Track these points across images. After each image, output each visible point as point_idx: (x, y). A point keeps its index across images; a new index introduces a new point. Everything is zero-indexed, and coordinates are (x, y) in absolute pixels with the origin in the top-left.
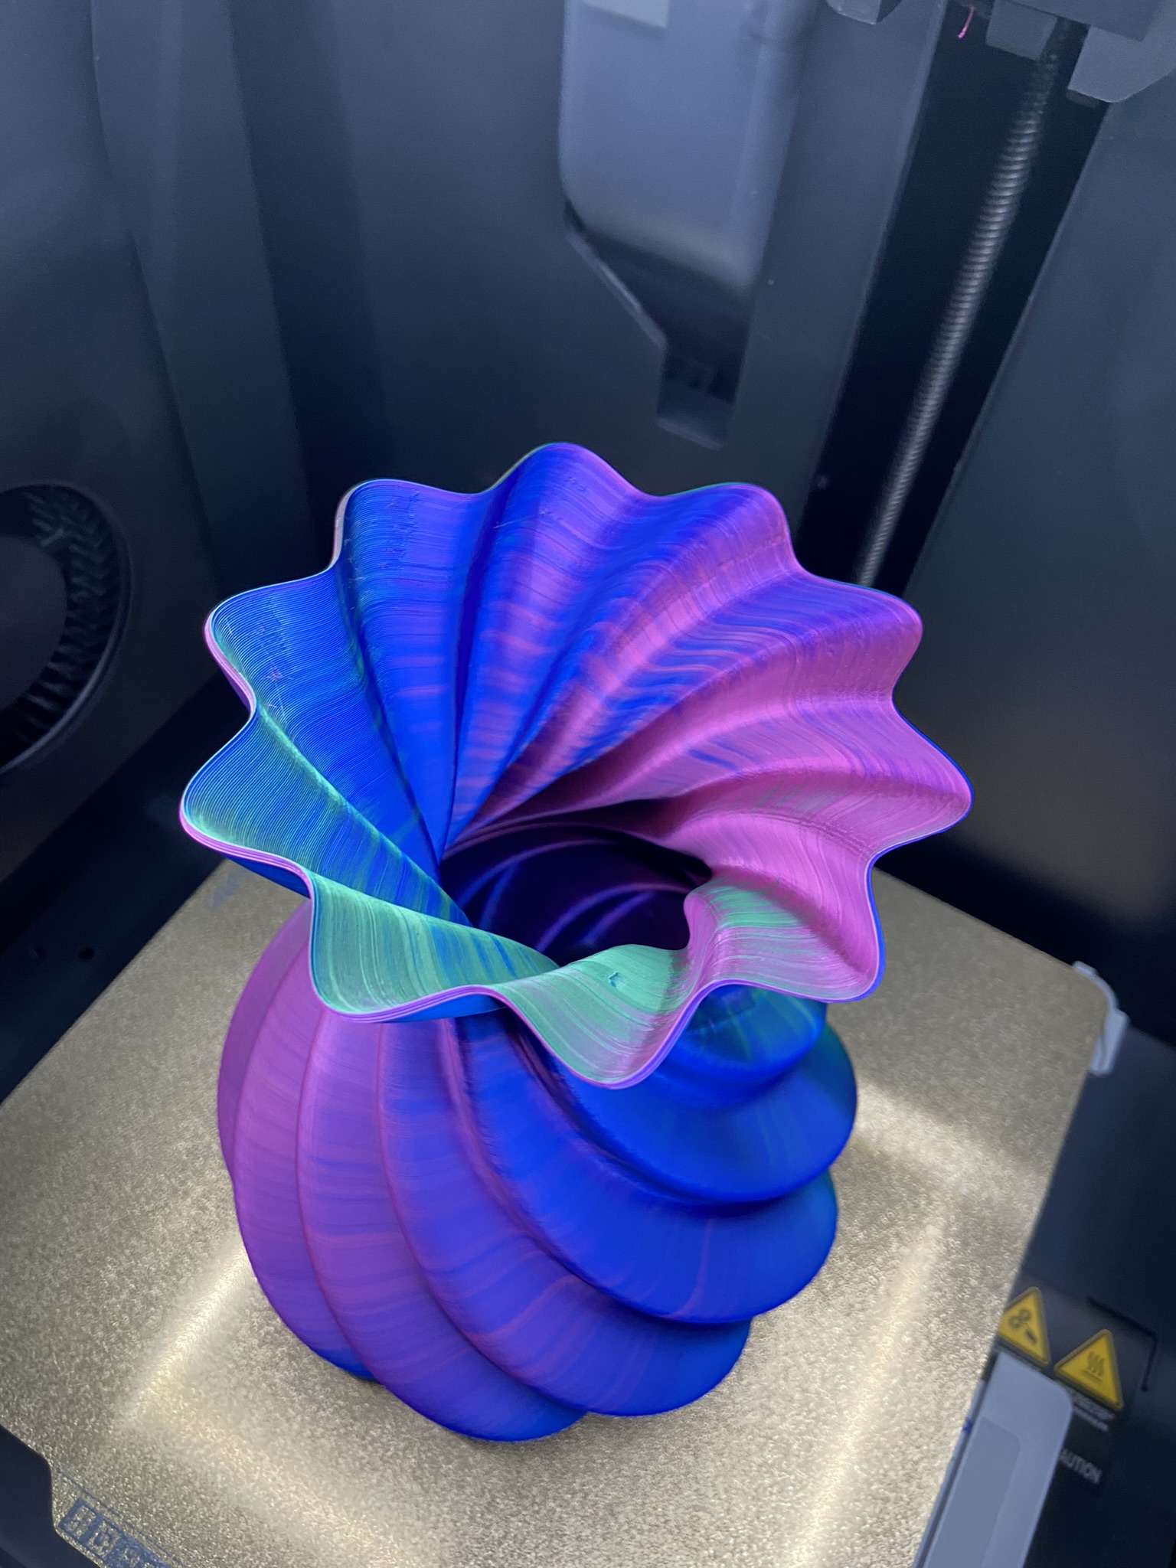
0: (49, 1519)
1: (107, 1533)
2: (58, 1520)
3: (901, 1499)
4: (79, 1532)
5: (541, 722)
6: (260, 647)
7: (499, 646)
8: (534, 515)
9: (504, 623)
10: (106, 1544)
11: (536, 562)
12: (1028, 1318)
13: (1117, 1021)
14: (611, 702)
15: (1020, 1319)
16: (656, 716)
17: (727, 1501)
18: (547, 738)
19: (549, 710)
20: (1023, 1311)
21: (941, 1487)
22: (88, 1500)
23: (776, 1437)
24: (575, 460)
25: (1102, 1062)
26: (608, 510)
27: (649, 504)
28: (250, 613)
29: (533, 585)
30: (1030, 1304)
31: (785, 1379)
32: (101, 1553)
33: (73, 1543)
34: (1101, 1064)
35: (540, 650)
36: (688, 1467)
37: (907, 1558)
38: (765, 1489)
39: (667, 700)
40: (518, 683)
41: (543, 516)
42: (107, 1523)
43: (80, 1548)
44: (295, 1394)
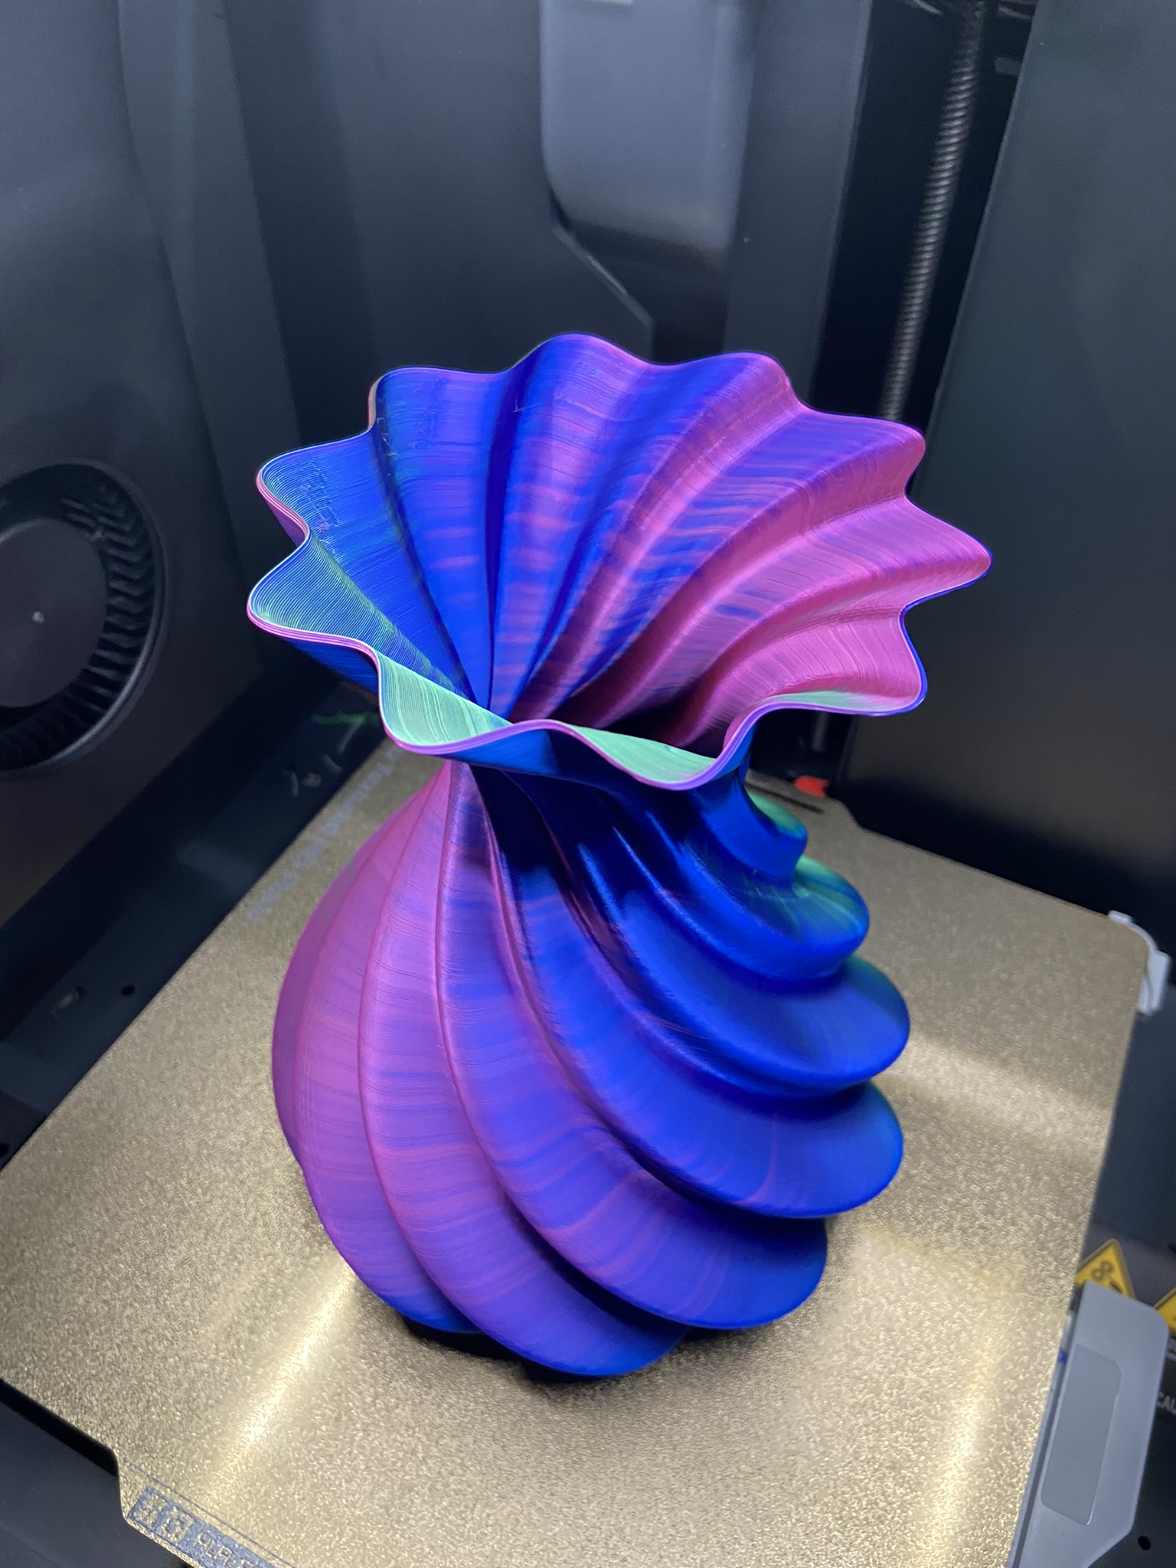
0: (118, 1509)
1: (178, 1519)
2: (128, 1508)
3: (1004, 1430)
4: (149, 1522)
5: (569, 611)
6: (308, 501)
7: (524, 526)
8: (550, 402)
9: (527, 505)
10: (178, 1529)
11: (554, 443)
12: (1111, 1269)
13: (1159, 963)
14: (638, 575)
15: (1102, 1271)
16: (678, 588)
17: (822, 1445)
18: (578, 626)
19: (577, 594)
20: (1104, 1263)
21: (1044, 1417)
22: (157, 1488)
23: (865, 1377)
24: (583, 348)
25: (1150, 998)
26: (620, 386)
27: (659, 374)
28: (295, 471)
29: (555, 465)
30: (1111, 1255)
31: (868, 1319)
32: (173, 1539)
33: (143, 1531)
34: (1150, 1002)
35: (568, 526)
36: (778, 1412)
37: (1017, 1489)
38: (860, 1430)
39: (685, 569)
40: (546, 561)
41: (558, 401)
42: (178, 1508)
43: (152, 1536)
44: (365, 1367)
